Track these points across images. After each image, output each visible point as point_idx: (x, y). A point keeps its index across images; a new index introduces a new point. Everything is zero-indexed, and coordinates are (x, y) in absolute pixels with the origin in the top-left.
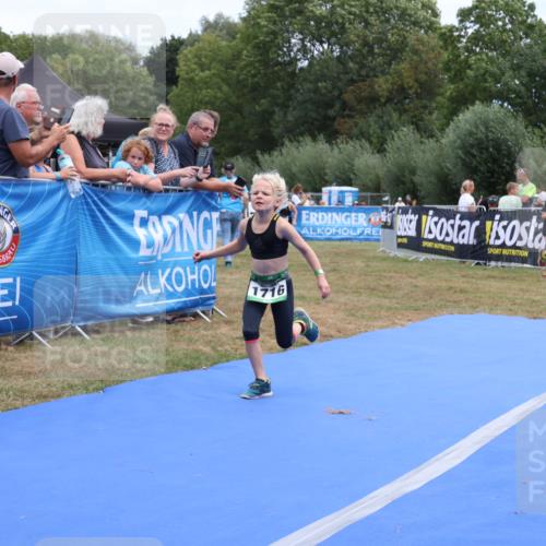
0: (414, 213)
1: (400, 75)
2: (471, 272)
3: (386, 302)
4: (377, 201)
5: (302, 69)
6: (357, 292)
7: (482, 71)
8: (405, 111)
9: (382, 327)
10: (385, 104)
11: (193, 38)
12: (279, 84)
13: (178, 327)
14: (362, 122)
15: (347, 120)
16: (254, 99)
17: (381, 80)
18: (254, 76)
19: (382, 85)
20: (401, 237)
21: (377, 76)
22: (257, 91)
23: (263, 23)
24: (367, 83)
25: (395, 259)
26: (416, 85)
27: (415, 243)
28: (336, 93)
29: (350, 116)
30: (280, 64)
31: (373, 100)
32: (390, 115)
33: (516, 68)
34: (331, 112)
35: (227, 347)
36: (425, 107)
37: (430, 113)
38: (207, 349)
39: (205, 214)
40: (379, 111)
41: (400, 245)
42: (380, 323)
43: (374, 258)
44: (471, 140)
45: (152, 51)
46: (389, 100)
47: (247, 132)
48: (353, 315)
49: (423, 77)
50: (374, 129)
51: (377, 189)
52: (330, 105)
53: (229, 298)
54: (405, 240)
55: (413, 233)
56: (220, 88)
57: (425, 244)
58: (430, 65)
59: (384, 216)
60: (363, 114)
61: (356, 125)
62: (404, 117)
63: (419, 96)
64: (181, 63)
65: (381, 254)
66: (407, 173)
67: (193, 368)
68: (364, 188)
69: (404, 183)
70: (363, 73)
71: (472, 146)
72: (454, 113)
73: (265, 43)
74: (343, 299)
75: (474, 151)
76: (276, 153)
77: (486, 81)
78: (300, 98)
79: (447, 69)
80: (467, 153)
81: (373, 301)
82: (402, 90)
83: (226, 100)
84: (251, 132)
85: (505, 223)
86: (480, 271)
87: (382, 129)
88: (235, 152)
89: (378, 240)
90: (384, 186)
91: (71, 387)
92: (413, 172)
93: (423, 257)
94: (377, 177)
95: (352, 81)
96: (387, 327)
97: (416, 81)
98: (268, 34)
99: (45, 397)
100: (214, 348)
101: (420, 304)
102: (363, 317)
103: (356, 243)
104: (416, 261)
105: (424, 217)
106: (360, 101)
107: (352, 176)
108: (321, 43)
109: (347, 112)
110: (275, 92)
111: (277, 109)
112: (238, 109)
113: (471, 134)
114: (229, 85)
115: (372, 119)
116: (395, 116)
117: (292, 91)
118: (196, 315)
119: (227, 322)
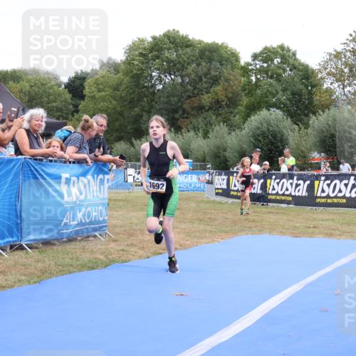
0: (225, 175)
1: (217, 94)
2: (258, 210)
3: (209, 228)
4: (204, 168)
5: (159, 90)
6: (192, 222)
7: (265, 91)
8: (220, 115)
9: (206, 243)
10: (208, 111)
11: (94, 72)
12: (145, 99)
13: (85, 243)
14: (194, 121)
15: (185, 120)
16: (130, 108)
17: (206, 96)
18: (131, 94)
19: (206, 99)
20: (218, 189)
21: (203, 94)
22: (132, 103)
23: (136, 63)
24: (197, 98)
25: (214, 202)
26: (226, 99)
27: (226, 193)
28: (180, 104)
29: (187, 118)
30: (146, 87)
31: (201, 108)
32: (211, 117)
33: (284, 90)
34: (177, 116)
35: (114, 256)
36: (231, 113)
37: (235, 116)
38: (102, 257)
39: (101, 176)
40: (204, 115)
41: (217, 194)
42: (205, 240)
43: (202, 201)
44: (258, 132)
45: (70, 79)
46: (210, 108)
47: (126, 127)
48: (189, 236)
49: (230, 95)
50: (202, 125)
51: (204, 160)
52: (176, 111)
53: (115, 226)
54: (220, 191)
55: (225, 186)
56: (111, 102)
57: (232, 193)
58: (234, 88)
59: (207, 177)
60: (195, 116)
61: (191, 123)
62: (219, 118)
63: (228, 106)
64: (87, 88)
65: (206, 199)
66: (221, 151)
67: (93, 269)
68: (196, 160)
69: (219, 157)
70: (196, 92)
71: (259, 135)
72: (248, 116)
73: (137, 74)
74: (183, 226)
75: (260, 138)
76: (143, 139)
77: (267, 97)
78: (158, 107)
79: (244, 90)
80: (256, 139)
81: (202, 227)
82: (218, 102)
83: (114, 109)
84: (129, 127)
85: (278, 181)
86: (264, 209)
87: (206, 125)
88: (119, 139)
89: (204, 191)
90: (208, 158)
91: (20, 281)
92: (225, 150)
93: (230, 200)
94: (204, 153)
95: (189, 97)
96: (210, 242)
97: (226, 97)
98: (139, 70)
99: (4, 287)
100: (106, 256)
101: (229, 229)
102: (195, 237)
103: (191, 193)
104: (226, 203)
105: (231, 177)
106: (193, 109)
107: (190, 153)
108: (170, 75)
109: (185, 115)
110: (144, 104)
111: (144, 114)
112: (121, 114)
113: (258, 128)
114: (115, 100)
115: (200, 120)
116: (214, 117)
117: (153, 103)
118: (95, 236)
119: (114, 241)
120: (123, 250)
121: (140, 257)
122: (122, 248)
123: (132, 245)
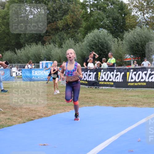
1: (66, 20)
2: (93, 91)
6: (52, 100)
7: (96, 18)
8: (69, 33)
10: (61, 31)
14: (53, 37)
15: (48, 37)
17: (60, 22)
19: (60, 24)
21: (58, 21)
24: (55, 23)
26: (72, 24)
29: (49, 35)
32: (63, 35)
33: (108, 17)
35: (3, 122)
36: (76, 32)
37: (78, 34)
40: (59, 34)
42: (60, 111)
44: (92, 43)
46: (63, 29)
47: (11, 42)
48: (50, 108)
49: (75, 21)
50: (58, 39)
51: (60, 61)
53: (4, 104)
58: (77, 16)
60: (53, 34)
61: (51, 38)
62: (69, 35)
63: (74, 27)
65: (61, 85)
71: (93, 45)
72: (86, 33)
77: (97, 21)
80: (91, 48)
81: (58, 103)
82: (67, 25)
84: (13, 42)
87: (61, 40)
94: (60, 57)
97: (72, 22)
102: (54, 109)
106: (52, 30)
113: (92, 41)
115: (57, 36)
116: (65, 35)
119: (3, 113)
120: (9, 119)
121: (19, 123)
122: (8, 117)
123: (15, 115)
